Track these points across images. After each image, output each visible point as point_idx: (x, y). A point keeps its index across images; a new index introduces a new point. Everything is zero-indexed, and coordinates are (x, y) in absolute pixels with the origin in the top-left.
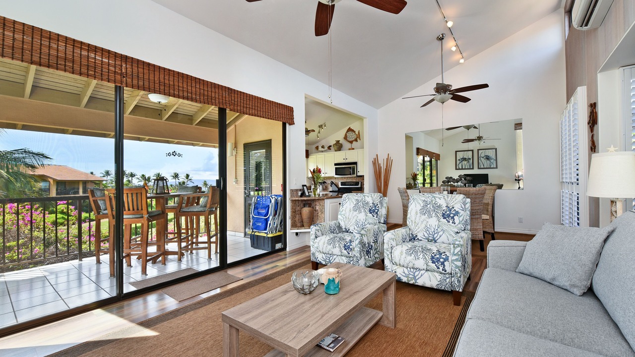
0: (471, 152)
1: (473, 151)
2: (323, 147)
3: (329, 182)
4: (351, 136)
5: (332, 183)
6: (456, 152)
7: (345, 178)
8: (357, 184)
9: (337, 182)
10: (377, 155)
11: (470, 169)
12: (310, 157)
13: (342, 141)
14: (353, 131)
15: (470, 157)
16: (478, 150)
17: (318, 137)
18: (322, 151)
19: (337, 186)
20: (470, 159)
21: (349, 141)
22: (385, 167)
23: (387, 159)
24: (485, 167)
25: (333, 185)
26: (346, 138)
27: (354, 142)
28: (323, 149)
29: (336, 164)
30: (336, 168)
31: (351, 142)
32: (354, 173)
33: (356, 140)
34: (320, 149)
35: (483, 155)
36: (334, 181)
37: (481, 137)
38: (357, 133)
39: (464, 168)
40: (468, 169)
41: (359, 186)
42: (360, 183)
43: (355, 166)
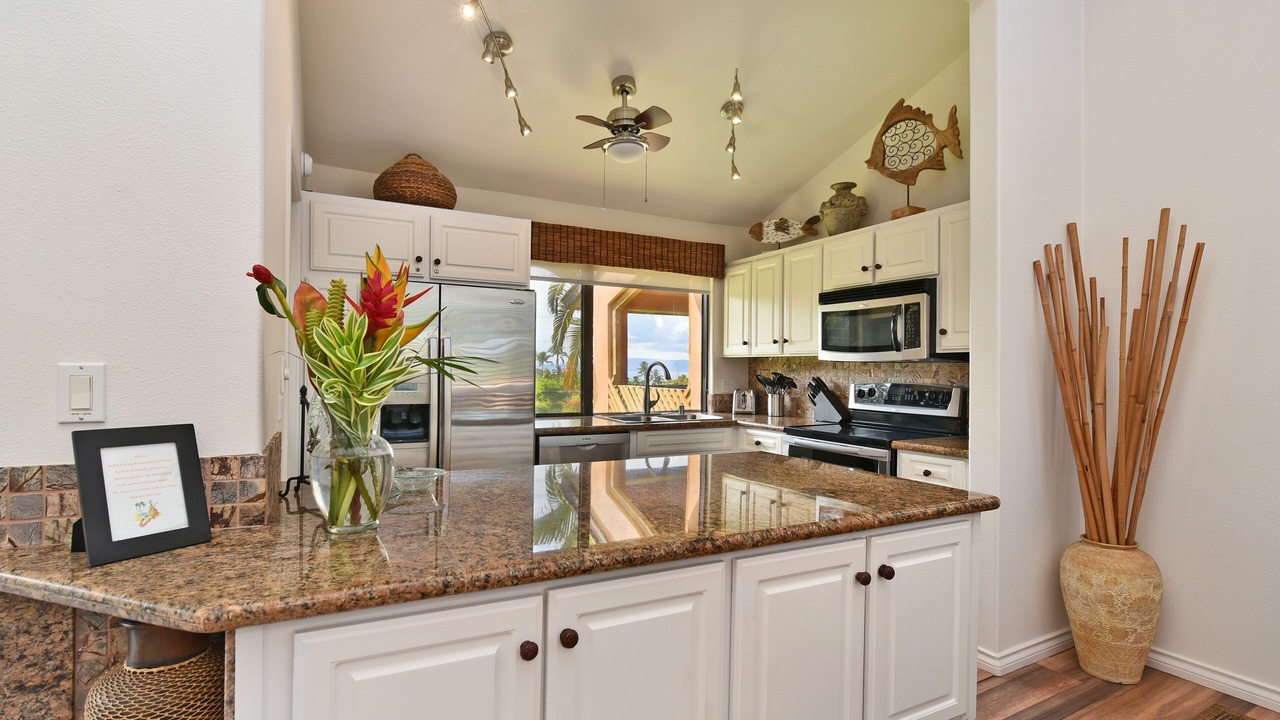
2: (782, 226)
3: (803, 379)
4: (909, 145)
5: (818, 386)
7: (877, 364)
8: (940, 398)
9: (841, 381)
10: (1071, 230)
12: (731, 273)
13: (865, 180)
14: (920, 116)
17: (735, 170)
18: (779, 246)
19: (837, 399)
21: (893, 175)
22: (1135, 302)
23: (1155, 250)
25: (821, 397)
26: (878, 160)
27: (925, 177)
28: (781, 237)
29: (825, 298)
30: (825, 315)
31: (908, 177)
32: (913, 341)
33: (936, 163)
34: (771, 235)
36: (828, 379)
38: (941, 122)
41: (952, 410)
42: (956, 394)
43: (922, 299)
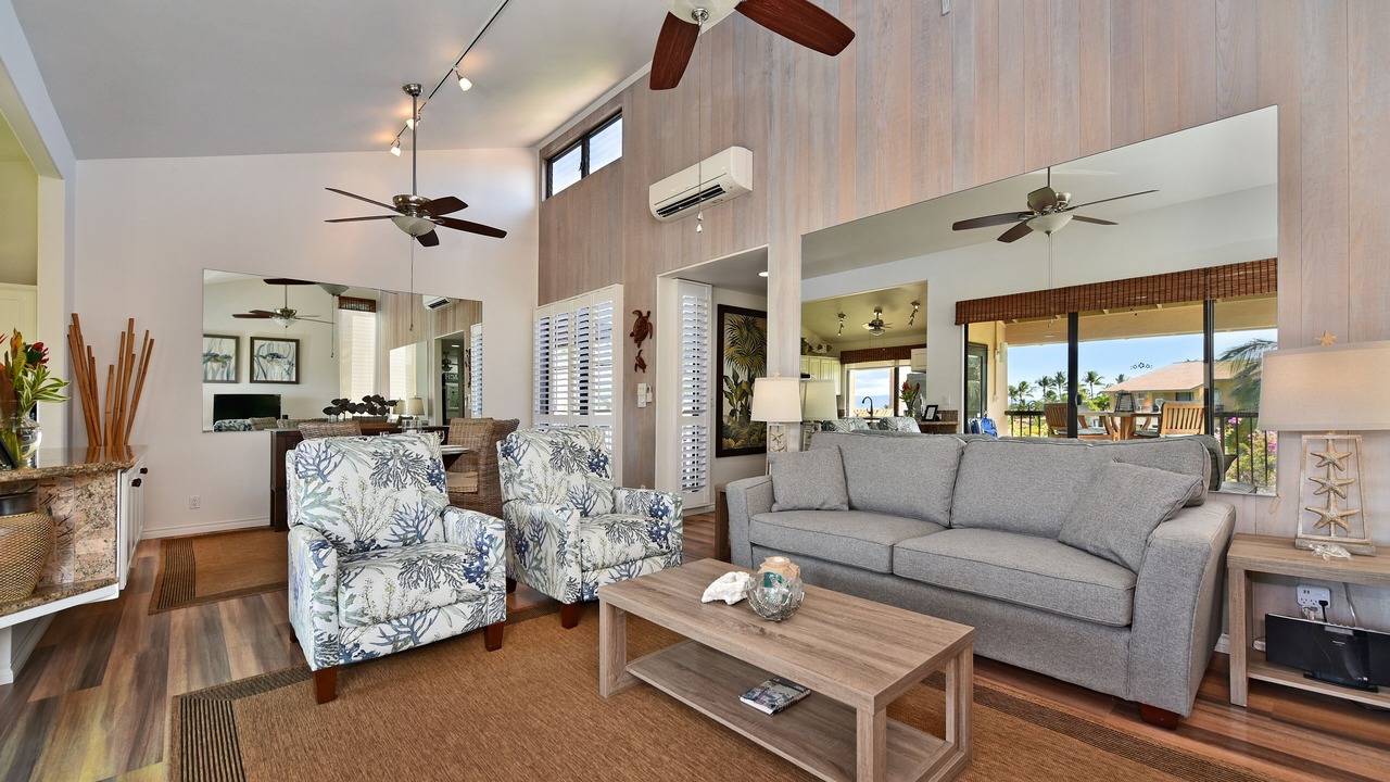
0: (233, 342)
1: (237, 339)
11: (228, 381)
15: (232, 352)
16: (252, 339)
20: (228, 357)
24: (269, 379)
35: (264, 352)
37: (292, 311)
39: (210, 378)
40: (222, 382)
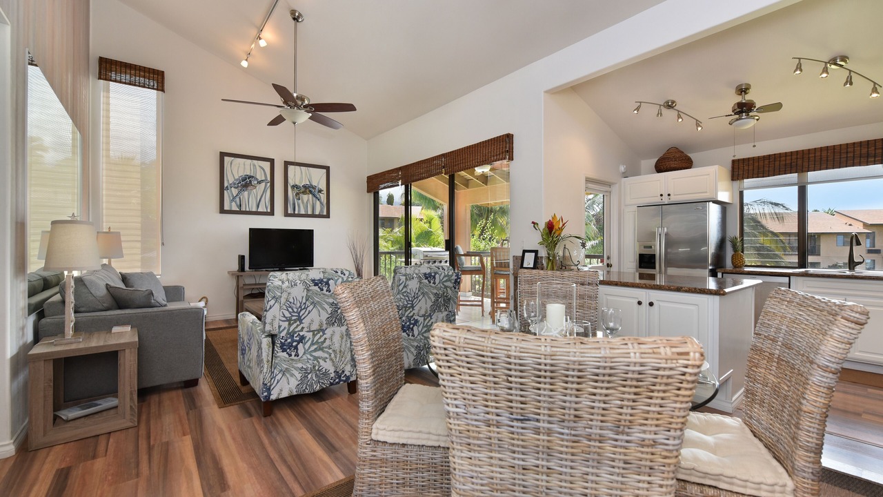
6: (327, 168)
